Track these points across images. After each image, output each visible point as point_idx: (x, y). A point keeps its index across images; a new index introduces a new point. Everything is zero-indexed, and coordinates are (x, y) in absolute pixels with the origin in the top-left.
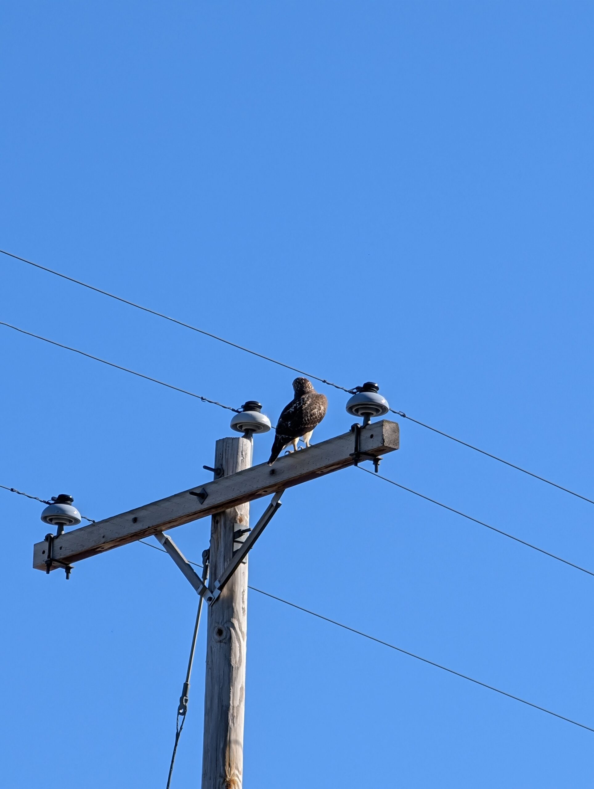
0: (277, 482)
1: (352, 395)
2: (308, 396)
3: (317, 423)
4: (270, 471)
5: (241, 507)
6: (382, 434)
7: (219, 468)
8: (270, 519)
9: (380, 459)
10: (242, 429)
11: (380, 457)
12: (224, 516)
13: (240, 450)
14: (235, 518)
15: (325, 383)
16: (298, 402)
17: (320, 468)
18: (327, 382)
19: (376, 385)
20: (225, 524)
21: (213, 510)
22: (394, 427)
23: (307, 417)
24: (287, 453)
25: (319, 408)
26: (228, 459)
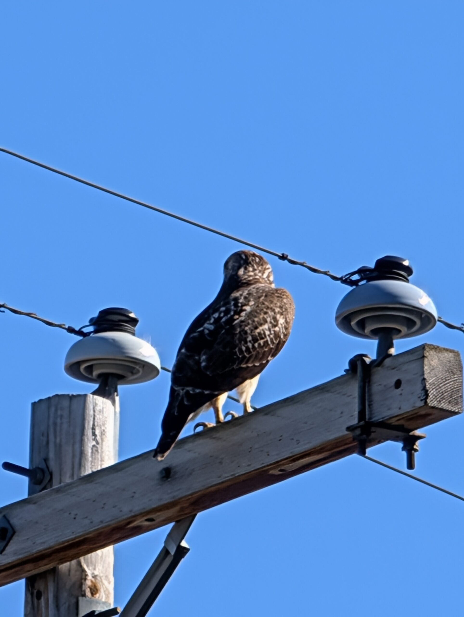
0: (177, 498)
1: (349, 288)
2: (246, 292)
3: (269, 358)
4: (161, 472)
5: (93, 558)
6: (422, 378)
7: (40, 466)
9: (419, 438)
10: (92, 375)
11: (417, 432)
12: (54, 581)
13: (89, 422)
14: (81, 585)
15: (286, 261)
16: (223, 309)
17: (278, 462)
18: (289, 257)
19: (406, 263)
20: (57, 598)
21: (28, 567)
22: (450, 361)
23: (246, 342)
25: (273, 321)
26: (60, 446)
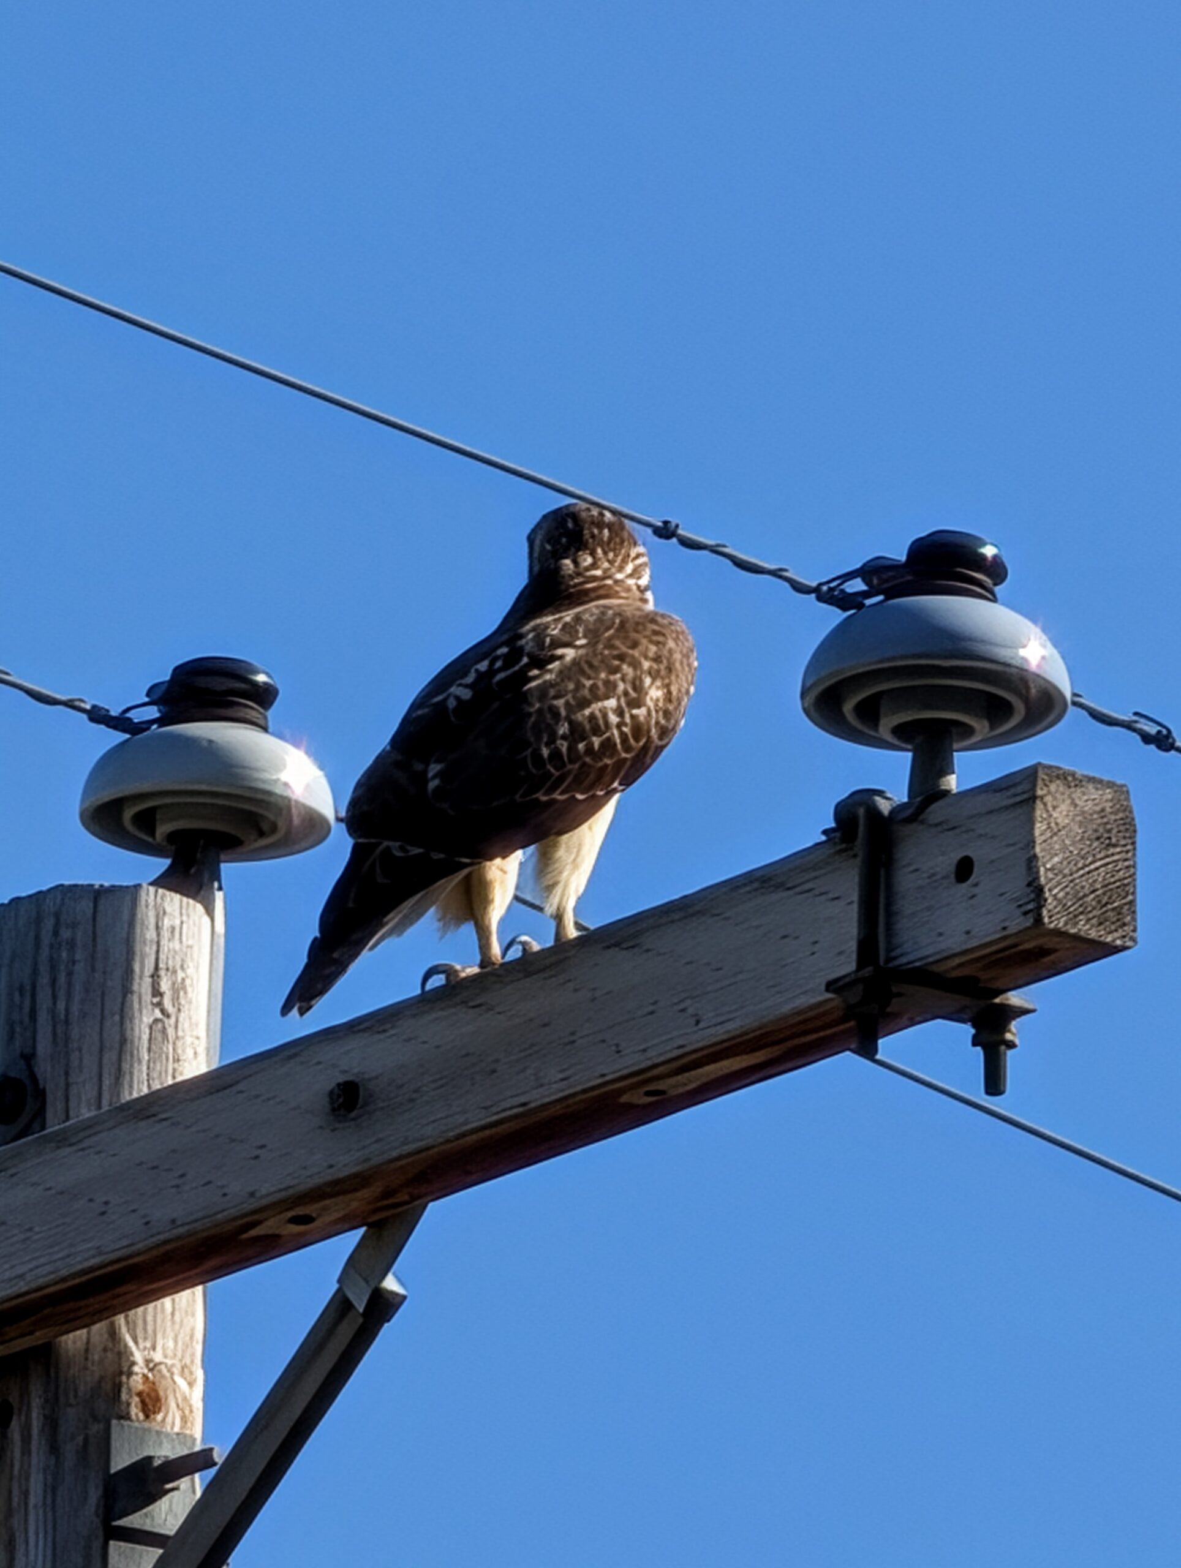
0: (375, 1161)
1: (836, 616)
4: (331, 1094)
5: (150, 1318)
6: (1027, 854)
7: (11, 1073)
8: (338, 1393)
9: (1017, 1012)
10: (152, 833)
11: (1015, 998)
12: (45, 1377)
13: (144, 963)
14: (118, 1387)
15: (673, 542)
18: (680, 532)
19: (989, 551)
20: (52, 1423)
22: (1102, 813)
24: (435, 977)
25: (632, 692)
26: (67, 1020)
